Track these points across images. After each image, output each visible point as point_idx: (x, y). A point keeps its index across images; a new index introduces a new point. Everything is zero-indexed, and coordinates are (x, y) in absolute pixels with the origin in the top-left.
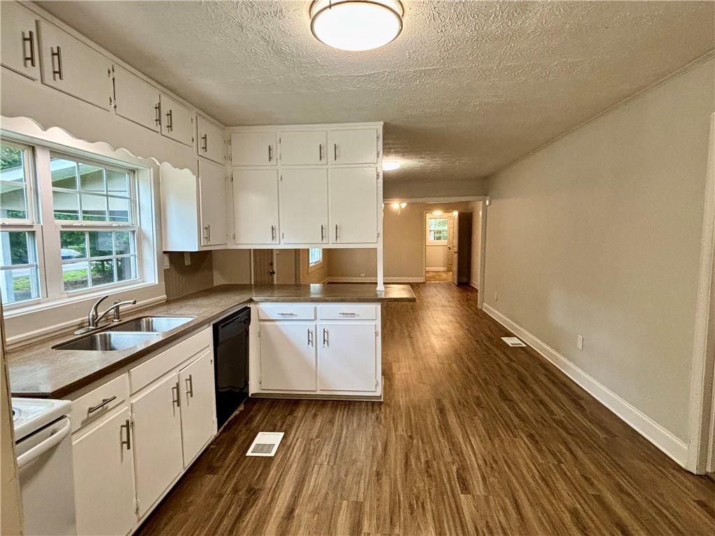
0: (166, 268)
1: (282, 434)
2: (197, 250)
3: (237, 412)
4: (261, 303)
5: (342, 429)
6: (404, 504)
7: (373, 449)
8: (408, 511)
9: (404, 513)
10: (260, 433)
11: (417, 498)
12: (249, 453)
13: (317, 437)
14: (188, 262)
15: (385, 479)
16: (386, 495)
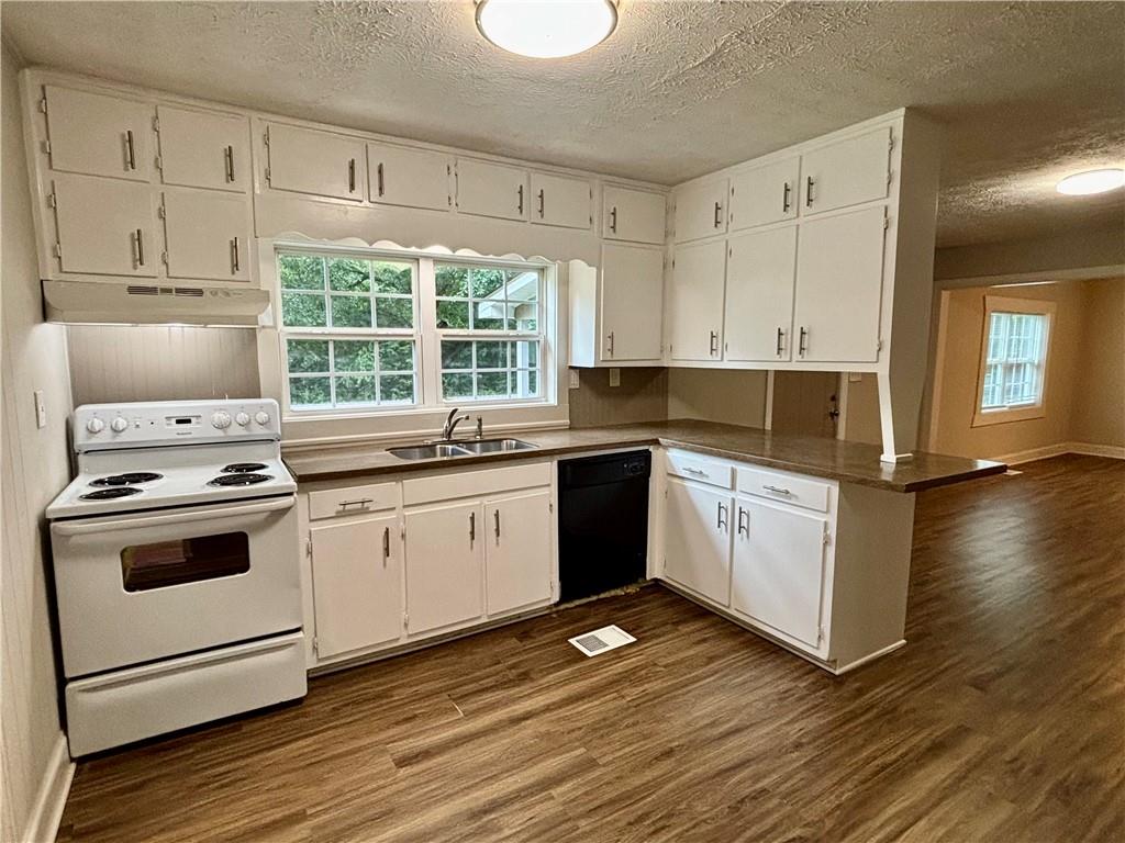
0: (573, 387)
1: (634, 640)
2: (592, 365)
3: (619, 592)
4: (671, 449)
5: (712, 675)
6: (640, 808)
7: (713, 722)
8: (632, 818)
9: (622, 816)
10: (613, 626)
11: (670, 816)
12: (571, 641)
13: (665, 667)
14: (615, 382)
15: (665, 766)
16: (637, 781)
